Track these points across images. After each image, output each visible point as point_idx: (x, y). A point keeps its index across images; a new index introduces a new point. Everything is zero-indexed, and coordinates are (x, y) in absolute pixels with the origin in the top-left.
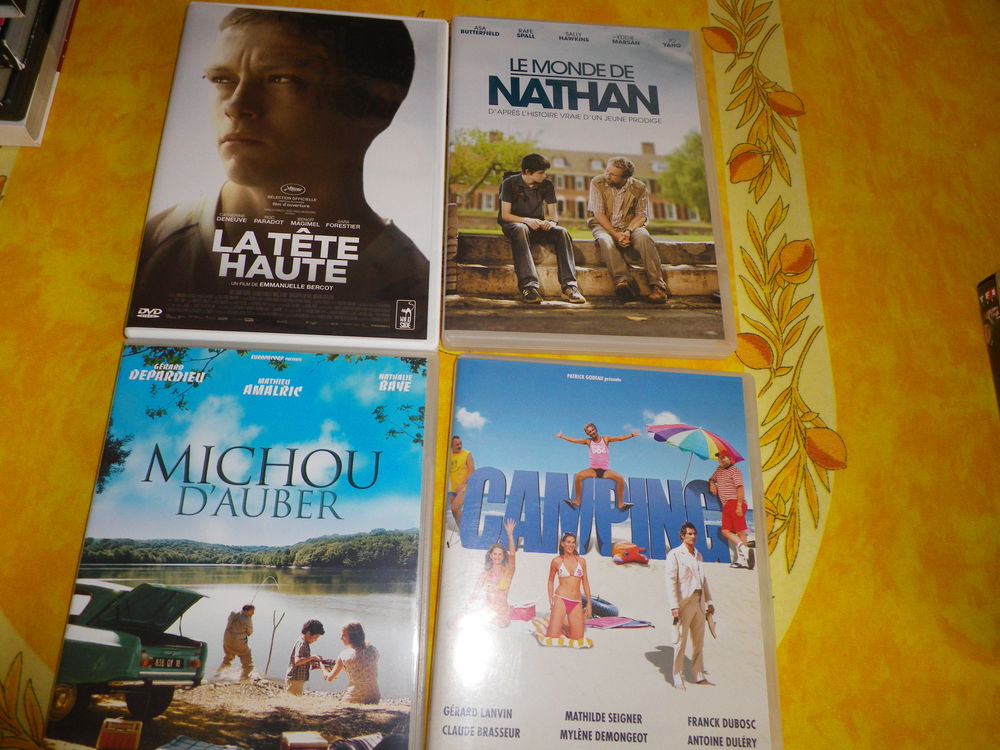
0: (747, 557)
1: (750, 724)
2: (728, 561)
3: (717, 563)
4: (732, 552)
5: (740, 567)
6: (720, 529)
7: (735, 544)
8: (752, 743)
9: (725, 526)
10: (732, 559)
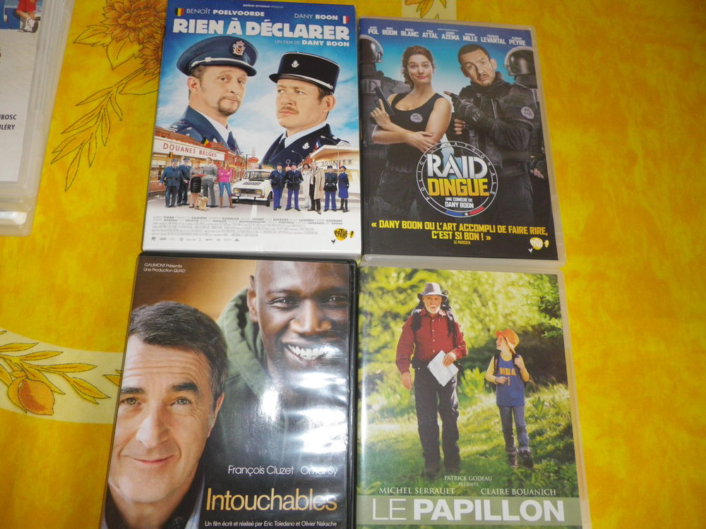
0: (32, 26)
1: (13, 117)
2: (19, 28)
3: (9, 30)
4: (21, 23)
5: (26, 31)
6: (15, 10)
7: (25, 18)
8: (11, 128)
9: (19, 9)
10: (21, 27)
